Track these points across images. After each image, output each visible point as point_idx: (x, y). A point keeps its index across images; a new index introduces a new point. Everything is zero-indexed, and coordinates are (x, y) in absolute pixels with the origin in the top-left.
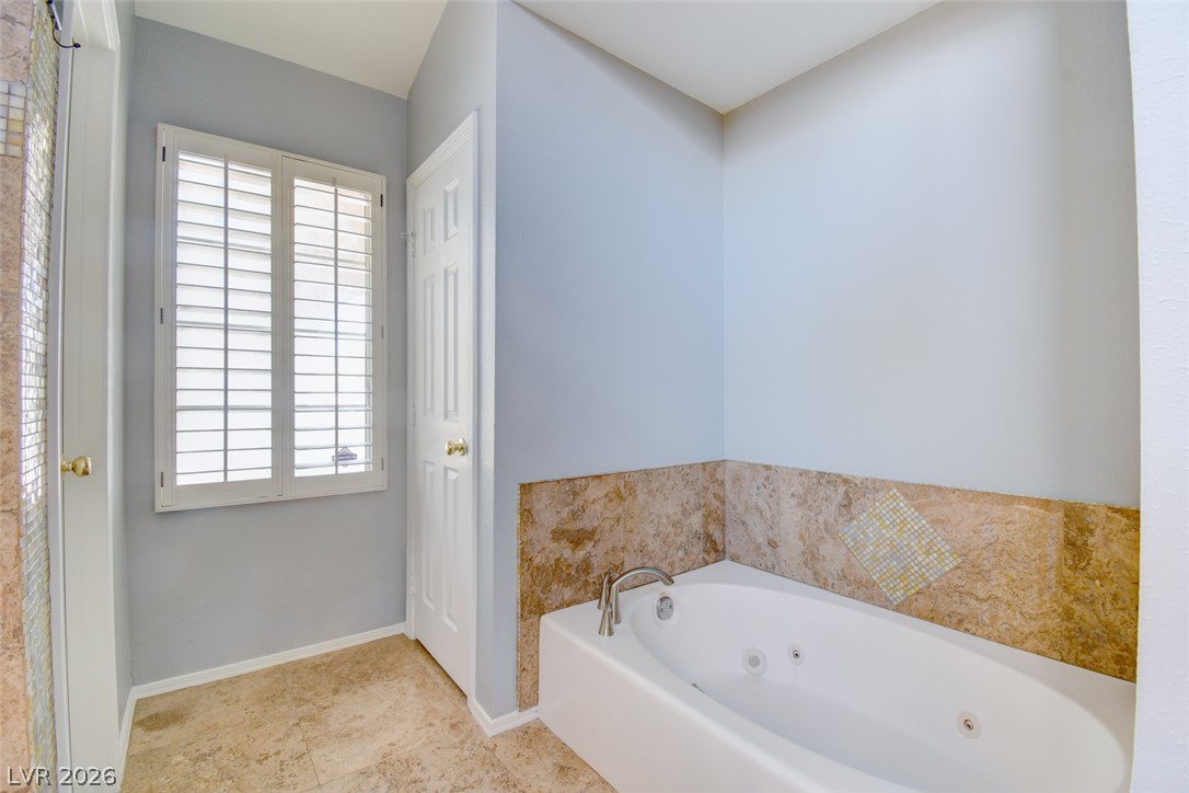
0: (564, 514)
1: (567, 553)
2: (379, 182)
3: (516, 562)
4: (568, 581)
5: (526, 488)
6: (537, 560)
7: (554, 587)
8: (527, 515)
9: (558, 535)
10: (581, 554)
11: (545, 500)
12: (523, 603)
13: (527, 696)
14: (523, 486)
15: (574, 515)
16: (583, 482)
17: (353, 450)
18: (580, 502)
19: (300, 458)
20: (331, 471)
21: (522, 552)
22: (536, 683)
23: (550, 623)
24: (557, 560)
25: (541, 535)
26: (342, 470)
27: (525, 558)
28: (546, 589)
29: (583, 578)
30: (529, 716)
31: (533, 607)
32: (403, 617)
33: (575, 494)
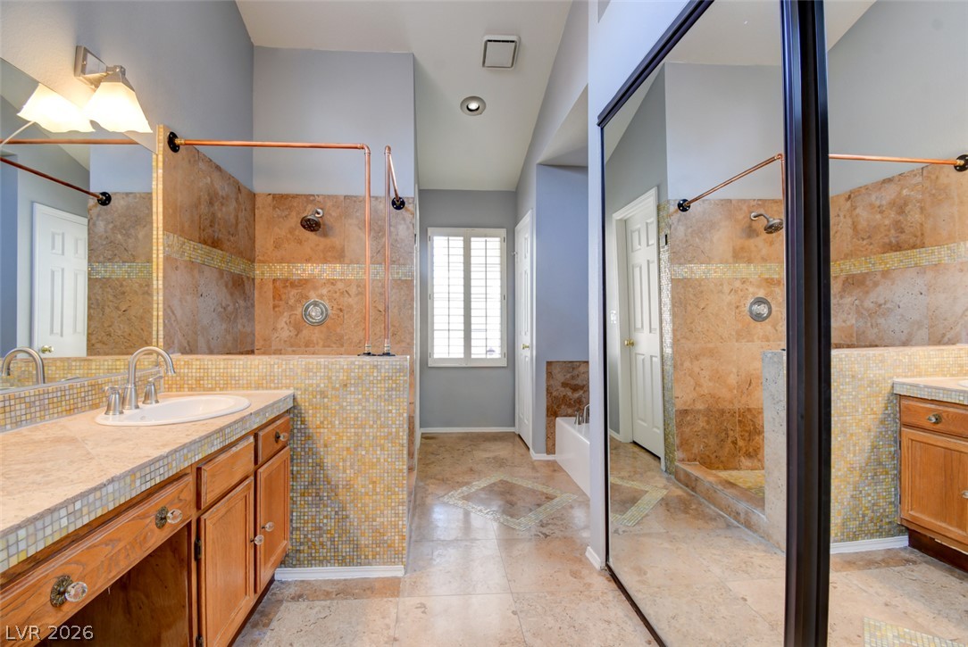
0: (568, 376)
1: (569, 393)
2: (503, 232)
3: (545, 393)
4: (570, 406)
5: (549, 364)
6: (554, 394)
7: (563, 407)
8: (550, 374)
9: (565, 385)
10: (576, 395)
11: (559, 370)
12: (548, 411)
13: (551, 449)
14: (547, 362)
15: (573, 378)
16: (578, 364)
17: (494, 349)
18: (576, 372)
19: (474, 350)
20: (484, 356)
21: (547, 389)
22: (554, 445)
23: (559, 421)
24: (564, 396)
25: (557, 384)
26: (489, 357)
27: (549, 392)
28: (559, 406)
29: (578, 406)
30: (551, 457)
31: (553, 412)
32: (514, 425)
33: (573, 369)
